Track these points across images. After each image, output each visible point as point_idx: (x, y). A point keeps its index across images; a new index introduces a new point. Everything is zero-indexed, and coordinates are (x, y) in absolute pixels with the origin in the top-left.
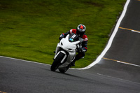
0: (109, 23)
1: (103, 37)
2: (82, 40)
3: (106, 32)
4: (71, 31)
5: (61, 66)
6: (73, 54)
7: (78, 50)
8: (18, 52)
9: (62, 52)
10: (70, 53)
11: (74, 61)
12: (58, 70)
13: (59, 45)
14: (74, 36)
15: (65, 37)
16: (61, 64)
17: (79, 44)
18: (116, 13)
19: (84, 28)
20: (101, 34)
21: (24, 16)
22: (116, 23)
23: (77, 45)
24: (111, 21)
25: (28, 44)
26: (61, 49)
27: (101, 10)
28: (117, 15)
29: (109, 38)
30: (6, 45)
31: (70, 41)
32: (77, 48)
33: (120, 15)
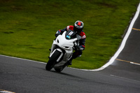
0: (122, 24)
1: (116, 38)
2: (80, 37)
3: (119, 33)
4: (68, 27)
5: (57, 65)
6: (70, 52)
7: (75, 48)
8: (31, 53)
9: (58, 50)
10: (67, 51)
11: (71, 60)
12: (53, 69)
13: (55, 42)
14: (71, 33)
15: (61, 34)
16: (58, 63)
17: (77, 41)
18: (129, 14)
19: (81, 25)
20: (114, 35)
21: (37, 18)
22: (129, 24)
23: (74, 42)
24: (124, 22)
25: (41, 45)
26: (57, 47)
27: (114, 11)
28: (130, 16)
29: (122, 39)
30: (19, 46)
31: (67, 38)
32: (74, 46)
33: (133, 17)
